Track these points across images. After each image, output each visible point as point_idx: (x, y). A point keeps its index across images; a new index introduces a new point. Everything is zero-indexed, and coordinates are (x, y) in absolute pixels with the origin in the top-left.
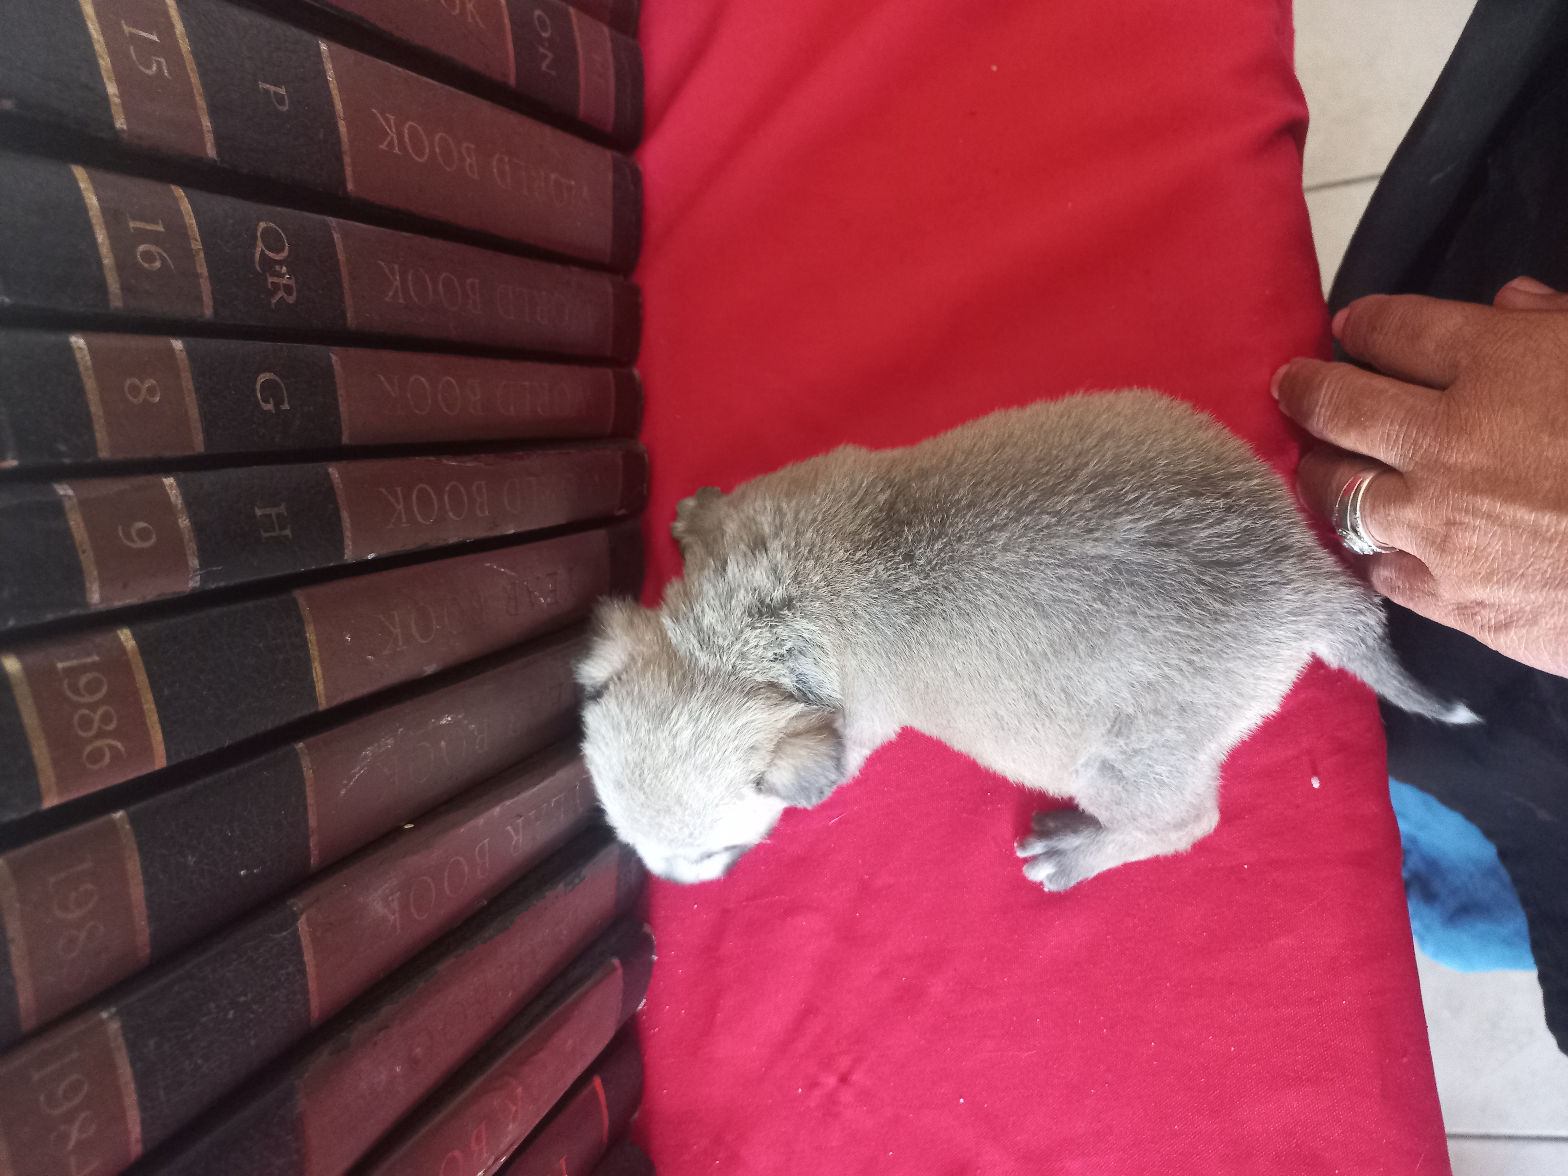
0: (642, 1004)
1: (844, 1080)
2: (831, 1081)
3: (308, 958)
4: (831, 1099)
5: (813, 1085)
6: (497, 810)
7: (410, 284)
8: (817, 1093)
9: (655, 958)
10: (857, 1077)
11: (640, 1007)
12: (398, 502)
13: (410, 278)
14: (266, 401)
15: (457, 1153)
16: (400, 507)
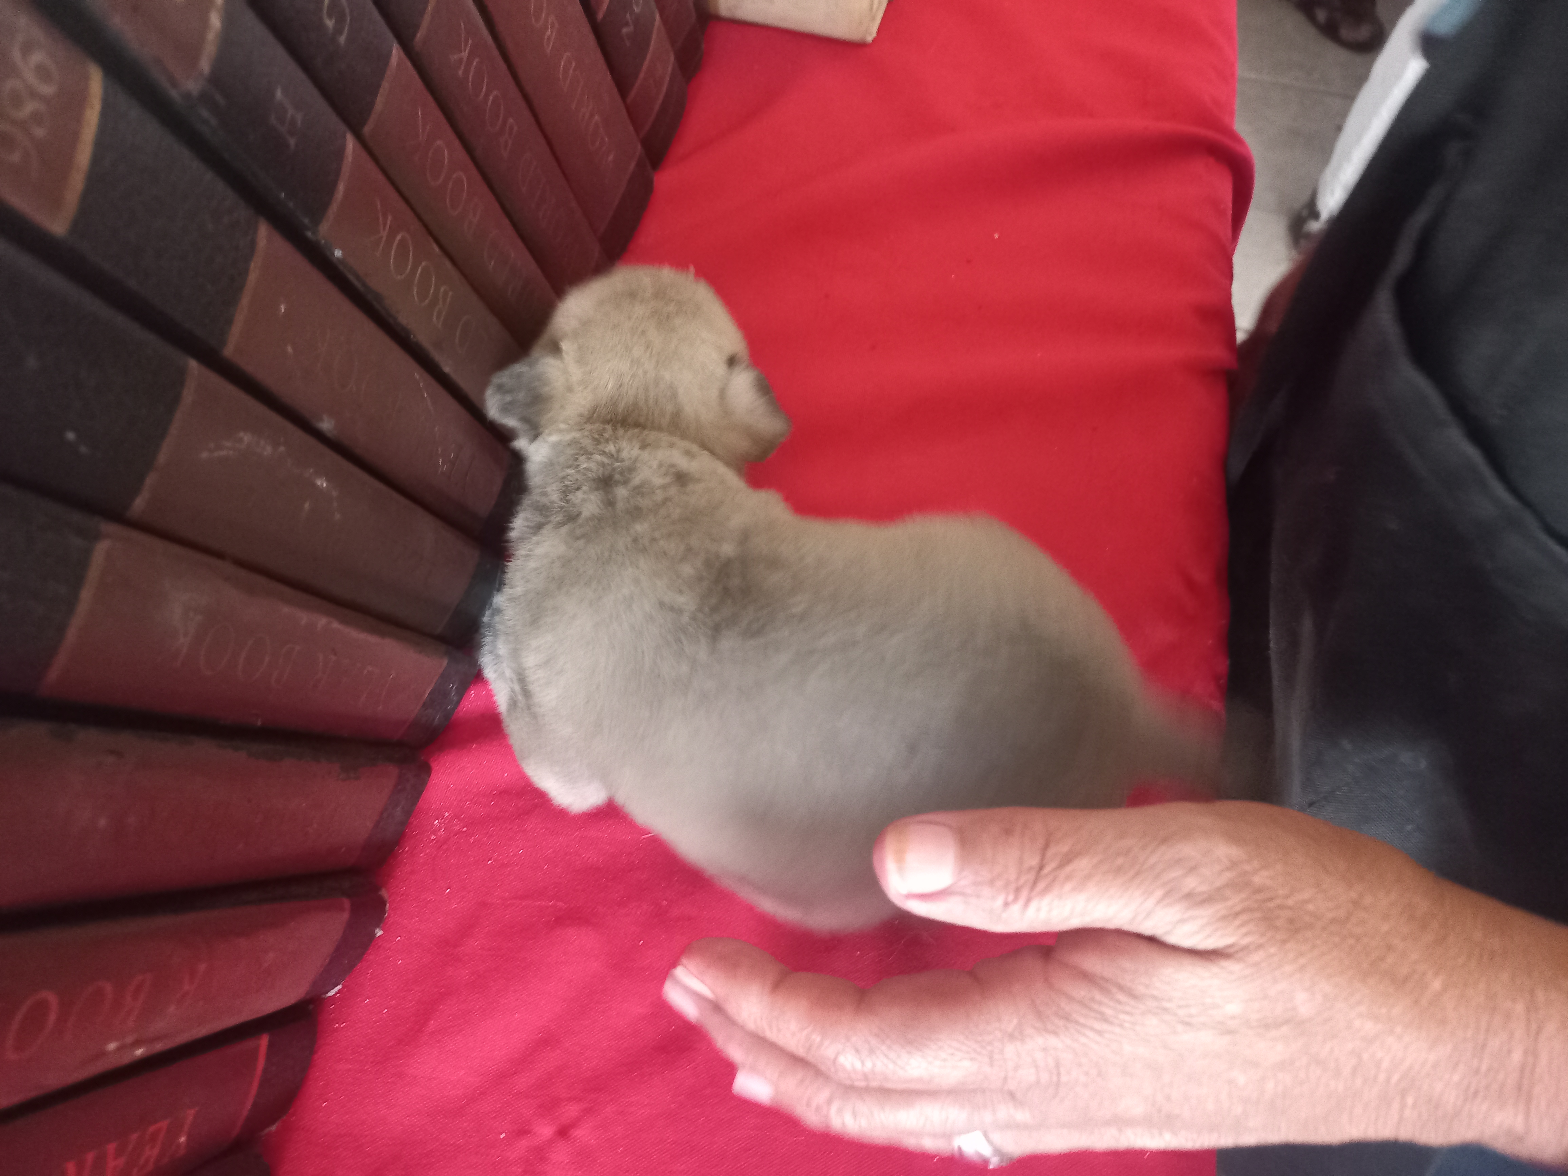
0: (335, 990)
1: (563, 1132)
2: (545, 1131)
3: (86, 595)
4: (540, 1153)
5: (523, 1132)
6: (322, 621)
7: (473, 69)
8: (524, 1143)
9: (379, 933)
10: (583, 1134)
11: (331, 994)
12: (384, 229)
13: (475, 63)
14: (330, 16)
15: (108, 988)
16: (384, 234)
